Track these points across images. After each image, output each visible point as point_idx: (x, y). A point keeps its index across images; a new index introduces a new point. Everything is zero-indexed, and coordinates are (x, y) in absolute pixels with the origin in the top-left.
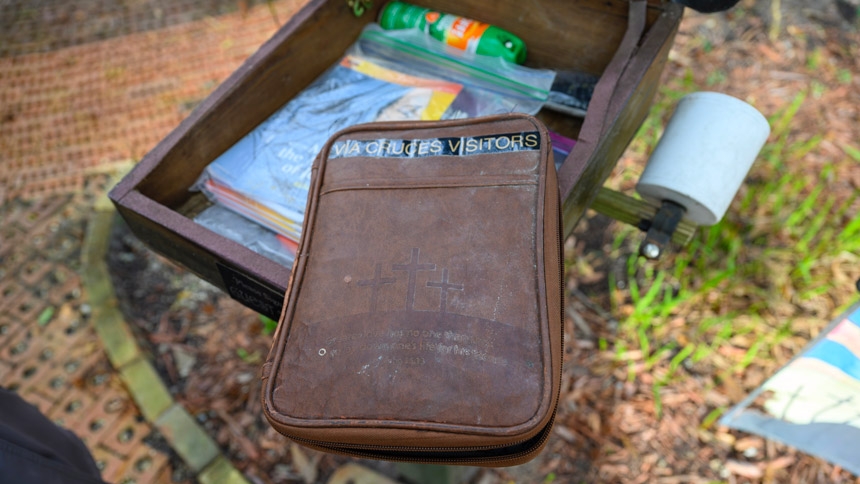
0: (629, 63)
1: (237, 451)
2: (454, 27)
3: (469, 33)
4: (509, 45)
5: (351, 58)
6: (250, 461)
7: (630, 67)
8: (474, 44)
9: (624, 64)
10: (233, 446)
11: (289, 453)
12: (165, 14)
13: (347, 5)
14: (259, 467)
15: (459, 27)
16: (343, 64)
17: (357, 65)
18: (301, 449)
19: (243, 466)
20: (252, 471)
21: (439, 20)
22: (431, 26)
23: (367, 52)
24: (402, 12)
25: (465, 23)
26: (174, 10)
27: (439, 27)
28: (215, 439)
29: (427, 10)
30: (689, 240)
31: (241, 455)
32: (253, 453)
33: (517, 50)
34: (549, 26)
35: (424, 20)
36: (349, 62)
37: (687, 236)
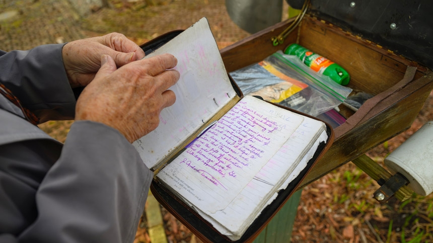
0: (392, 94)
1: (170, 226)
2: (317, 60)
3: (322, 64)
4: (341, 74)
5: (264, 62)
6: (173, 233)
7: (392, 96)
8: (323, 69)
9: (389, 94)
10: (169, 223)
11: (190, 237)
12: (222, 37)
13: (271, 40)
14: (175, 237)
15: (319, 60)
16: (259, 64)
17: (265, 65)
18: (196, 238)
19: (168, 233)
20: (171, 238)
21: (311, 55)
22: (307, 57)
23: (273, 61)
24: (296, 49)
25: (323, 59)
26: (226, 36)
27: (310, 59)
28: (163, 216)
29: (308, 50)
30: (405, 199)
31: (170, 228)
32: (175, 231)
33: (343, 77)
34: (365, 70)
35: (304, 54)
36: (263, 64)
37: (404, 196)
